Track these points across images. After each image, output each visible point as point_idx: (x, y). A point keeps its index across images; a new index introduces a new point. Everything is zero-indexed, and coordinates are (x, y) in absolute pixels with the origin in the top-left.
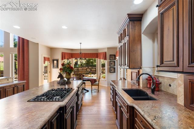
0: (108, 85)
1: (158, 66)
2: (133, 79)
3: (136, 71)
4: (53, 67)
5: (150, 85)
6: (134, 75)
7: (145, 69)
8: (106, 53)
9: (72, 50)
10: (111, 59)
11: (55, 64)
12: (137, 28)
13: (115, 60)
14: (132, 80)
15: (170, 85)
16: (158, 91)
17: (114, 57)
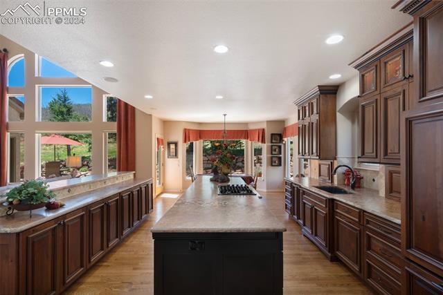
0: (267, 189)
1: (359, 157)
2: (322, 174)
3: (329, 162)
4: (169, 156)
5: (349, 180)
6: (325, 169)
7: (341, 159)
8: (264, 129)
9: (200, 124)
10: (273, 141)
11: (171, 151)
12: (330, 104)
13: (280, 143)
14: (320, 175)
15: (374, 180)
16: (359, 187)
17: (278, 138)
